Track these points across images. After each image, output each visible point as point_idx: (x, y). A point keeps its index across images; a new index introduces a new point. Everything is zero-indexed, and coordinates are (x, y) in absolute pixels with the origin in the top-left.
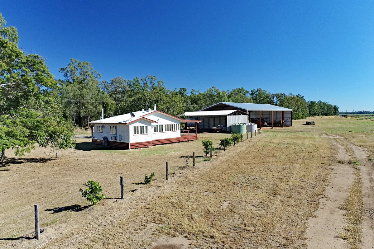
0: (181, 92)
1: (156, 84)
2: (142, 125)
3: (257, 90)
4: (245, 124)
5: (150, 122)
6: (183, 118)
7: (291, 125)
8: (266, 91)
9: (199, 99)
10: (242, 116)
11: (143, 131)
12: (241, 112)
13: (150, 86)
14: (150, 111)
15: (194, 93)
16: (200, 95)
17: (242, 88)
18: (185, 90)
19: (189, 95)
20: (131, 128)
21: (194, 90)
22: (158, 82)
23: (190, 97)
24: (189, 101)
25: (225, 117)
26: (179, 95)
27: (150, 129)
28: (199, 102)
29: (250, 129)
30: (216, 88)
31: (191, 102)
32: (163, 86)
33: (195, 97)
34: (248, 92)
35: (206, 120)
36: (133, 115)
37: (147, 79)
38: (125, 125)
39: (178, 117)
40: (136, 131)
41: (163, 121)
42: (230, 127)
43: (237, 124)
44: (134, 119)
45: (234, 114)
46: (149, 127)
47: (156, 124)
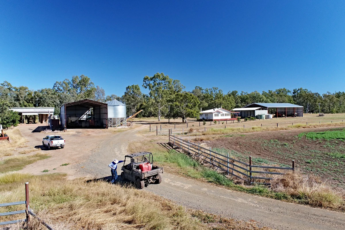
0: (234, 93)
1: (218, 92)
2: (217, 113)
3: (299, 90)
4: (264, 114)
5: (219, 112)
6: (232, 111)
7: (302, 116)
8: (307, 90)
9: (247, 99)
10: (264, 111)
11: (217, 115)
12: (264, 108)
13: (214, 93)
14: (219, 108)
15: (243, 94)
16: (248, 96)
17: (284, 88)
18: (236, 92)
19: (240, 95)
20: (214, 114)
21: (243, 92)
22: (219, 91)
23: (240, 97)
24: (239, 100)
25: (254, 111)
26: (232, 96)
27: (220, 115)
28: (247, 101)
29: (267, 117)
30: (258, 92)
31: (240, 101)
32: (222, 93)
33: (244, 97)
34: (289, 91)
35: (246, 113)
36: (214, 110)
37: (212, 90)
38: (212, 113)
39: (230, 111)
40: (215, 115)
41: (224, 112)
42: (257, 116)
43: (260, 114)
44: (215, 111)
45: (259, 109)
46: (219, 114)
47: (222, 113)
